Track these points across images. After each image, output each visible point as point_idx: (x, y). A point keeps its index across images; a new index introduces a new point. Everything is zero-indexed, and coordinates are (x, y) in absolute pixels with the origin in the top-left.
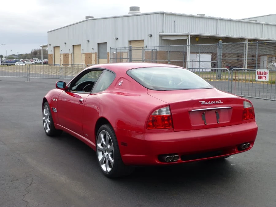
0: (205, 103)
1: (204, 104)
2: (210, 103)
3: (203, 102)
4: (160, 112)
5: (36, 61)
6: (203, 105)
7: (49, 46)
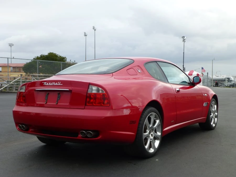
0: (46, 84)
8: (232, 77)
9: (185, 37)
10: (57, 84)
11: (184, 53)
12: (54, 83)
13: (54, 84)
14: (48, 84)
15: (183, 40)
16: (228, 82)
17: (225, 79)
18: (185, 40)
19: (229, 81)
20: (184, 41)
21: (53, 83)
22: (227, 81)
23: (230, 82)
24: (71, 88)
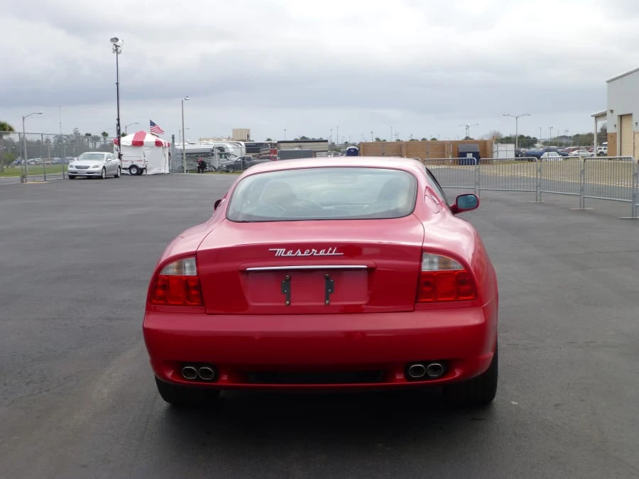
0: (286, 253)
1: (282, 255)
2: (300, 254)
3: (281, 252)
4: (180, 267)
5: (601, 149)
6: (280, 258)
7: (609, 113)
8: (229, 146)
9: (120, 41)
10: (326, 252)
11: (117, 84)
12: (313, 250)
13: (315, 254)
14: (293, 253)
15: (115, 48)
16: (221, 157)
17: (213, 151)
18: (119, 49)
19: (223, 156)
20: (116, 50)
21: (311, 251)
22: (217, 156)
23: (226, 158)
24: (372, 262)
